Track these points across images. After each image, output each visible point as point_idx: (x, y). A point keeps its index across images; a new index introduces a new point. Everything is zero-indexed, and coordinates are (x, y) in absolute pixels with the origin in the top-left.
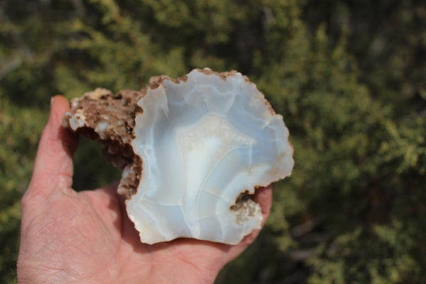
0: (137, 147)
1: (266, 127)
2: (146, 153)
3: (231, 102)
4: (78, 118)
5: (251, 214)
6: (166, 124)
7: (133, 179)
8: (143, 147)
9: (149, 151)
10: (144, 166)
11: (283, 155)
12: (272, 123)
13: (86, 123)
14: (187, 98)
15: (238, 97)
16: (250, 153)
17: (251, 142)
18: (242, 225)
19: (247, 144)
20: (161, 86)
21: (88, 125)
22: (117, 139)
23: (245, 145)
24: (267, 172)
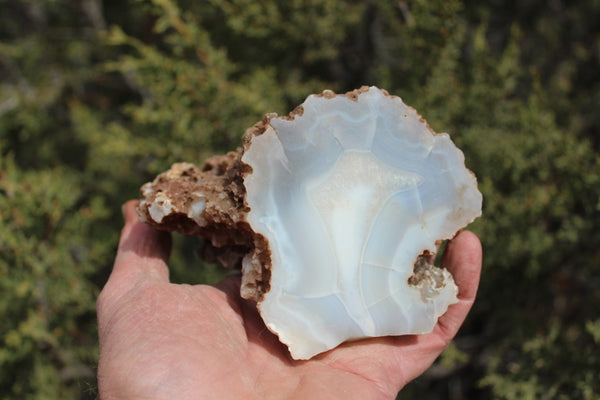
0: (256, 222)
1: (430, 154)
2: (270, 228)
3: (372, 129)
4: (162, 203)
5: (440, 284)
6: (288, 185)
7: (260, 272)
8: (263, 220)
9: (274, 224)
10: (272, 247)
11: (464, 188)
12: (436, 148)
13: (174, 207)
14: (309, 137)
15: (380, 121)
16: (417, 196)
17: (415, 179)
18: (432, 302)
19: (409, 183)
20: (269, 129)
21: (177, 210)
22: (224, 219)
23: (407, 185)
24: (448, 218)
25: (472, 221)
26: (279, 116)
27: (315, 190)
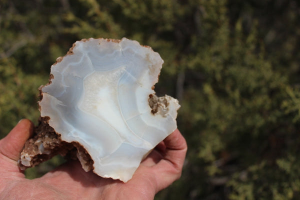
0: (67, 138)
1: (122, 52)
2: (74, 136)
4: (25, 157)
5: (167, 104)
6: (69, 110)
7: (85, 156)
8: (70, 134)
9: (75, 133)
10: (82, 143)
11: (148, 56)
12: (123, 47)
13: (31, 155)
14: (64, 85)
15: (89, 54)
16: (129, 74)
17: (123, 68)
18: (168, 115)
19: (122, 72)
20: (44, 94)
21: (33, 156)
22: (54, 145)
23: (122, 74)
24: (149, 74)
25: (161, 67)
26: (44, 85)
27: (83, 106)
